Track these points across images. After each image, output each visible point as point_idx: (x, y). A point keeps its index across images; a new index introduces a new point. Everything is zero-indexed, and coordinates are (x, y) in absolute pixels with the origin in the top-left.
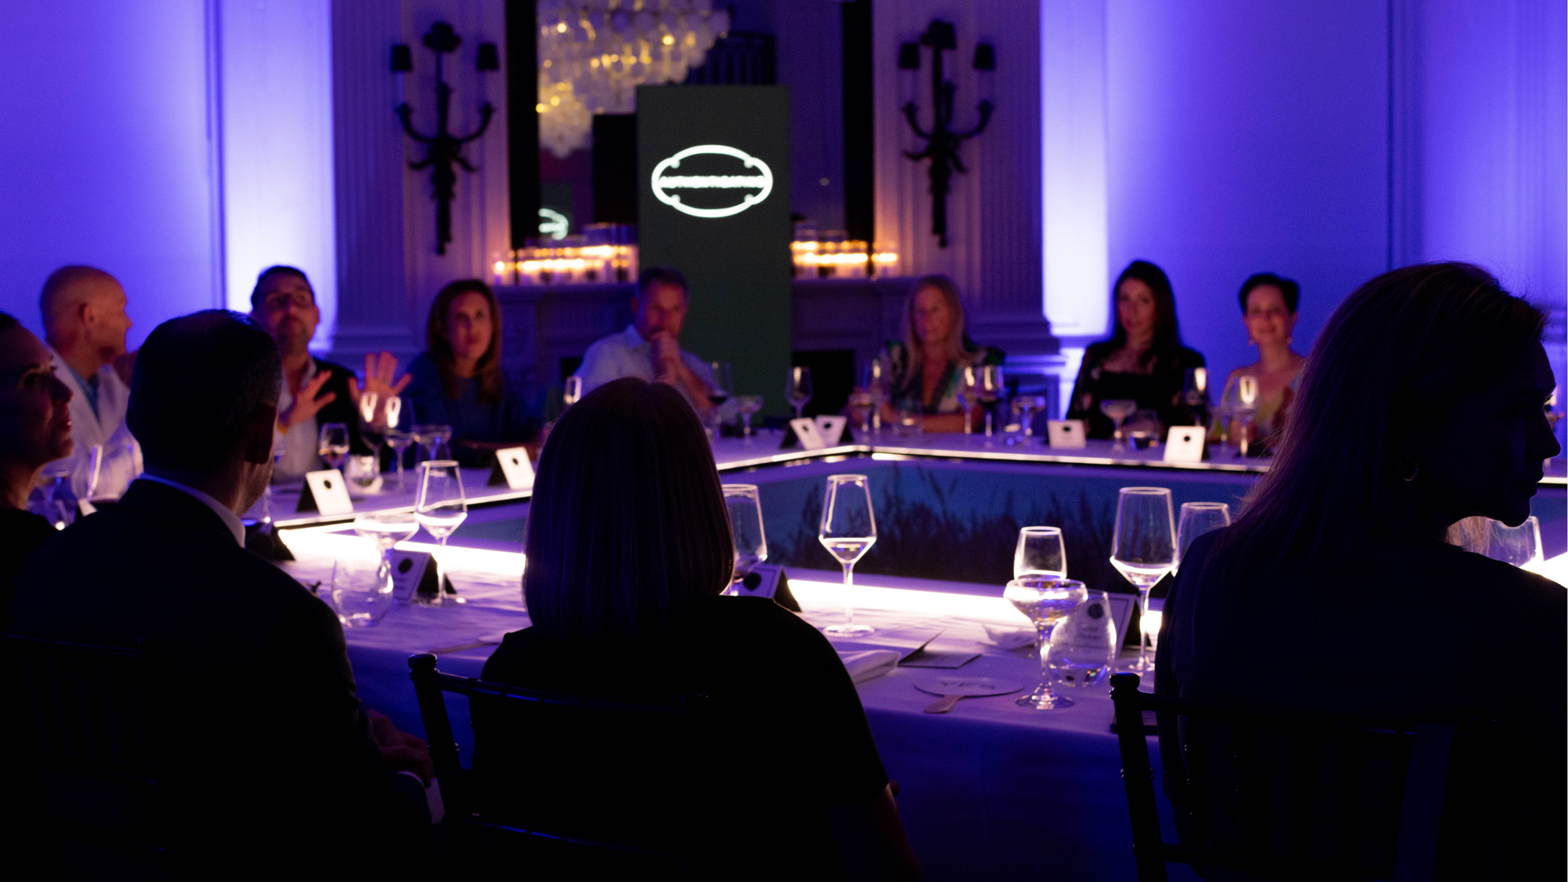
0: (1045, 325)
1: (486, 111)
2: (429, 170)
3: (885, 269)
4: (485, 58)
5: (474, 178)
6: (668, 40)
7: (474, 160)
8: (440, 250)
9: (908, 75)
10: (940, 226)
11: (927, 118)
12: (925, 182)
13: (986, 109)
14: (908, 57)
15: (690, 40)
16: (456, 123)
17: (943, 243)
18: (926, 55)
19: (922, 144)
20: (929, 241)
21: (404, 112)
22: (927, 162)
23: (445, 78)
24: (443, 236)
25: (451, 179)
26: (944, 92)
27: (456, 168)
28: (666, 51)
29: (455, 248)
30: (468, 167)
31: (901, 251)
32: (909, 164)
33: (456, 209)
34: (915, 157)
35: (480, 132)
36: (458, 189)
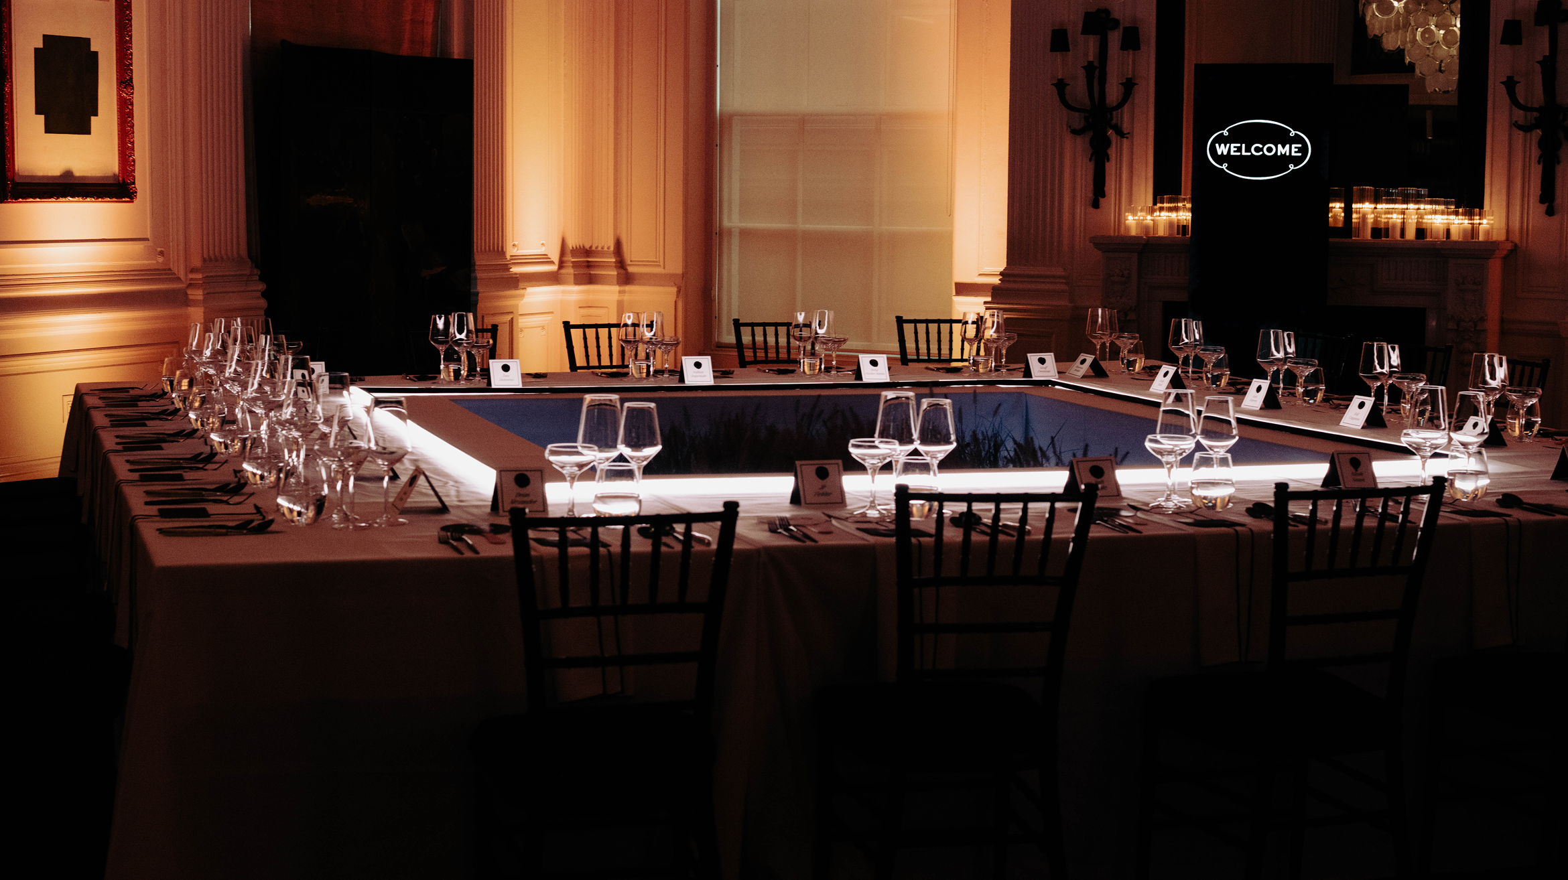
1: (1128, 85)
2: (1088, 136)
3: (1488, 233)
4: (1130, 40)
5: (1126, 144)
7: (1126, 127)
8: (1096, 205)
9: (1508, 49)
10: (1548, 196)
12: (1535, 152)
16: (1113, 93)
17: (1550, 212)
19: (1534, 117)
20: (1536, 210)
21: (1061, 86)
22: (1537, 134)
24: (1099, 191)
25: (1108, 143)
27: (1111, 134)
29: (1109, 202)
30: (1121, 134)
31: (1507, 215)
32: (1519, 135)
33: (1111, 169)
34: (1526, 129)
35: (1120, 105)
36: (1112, 152)
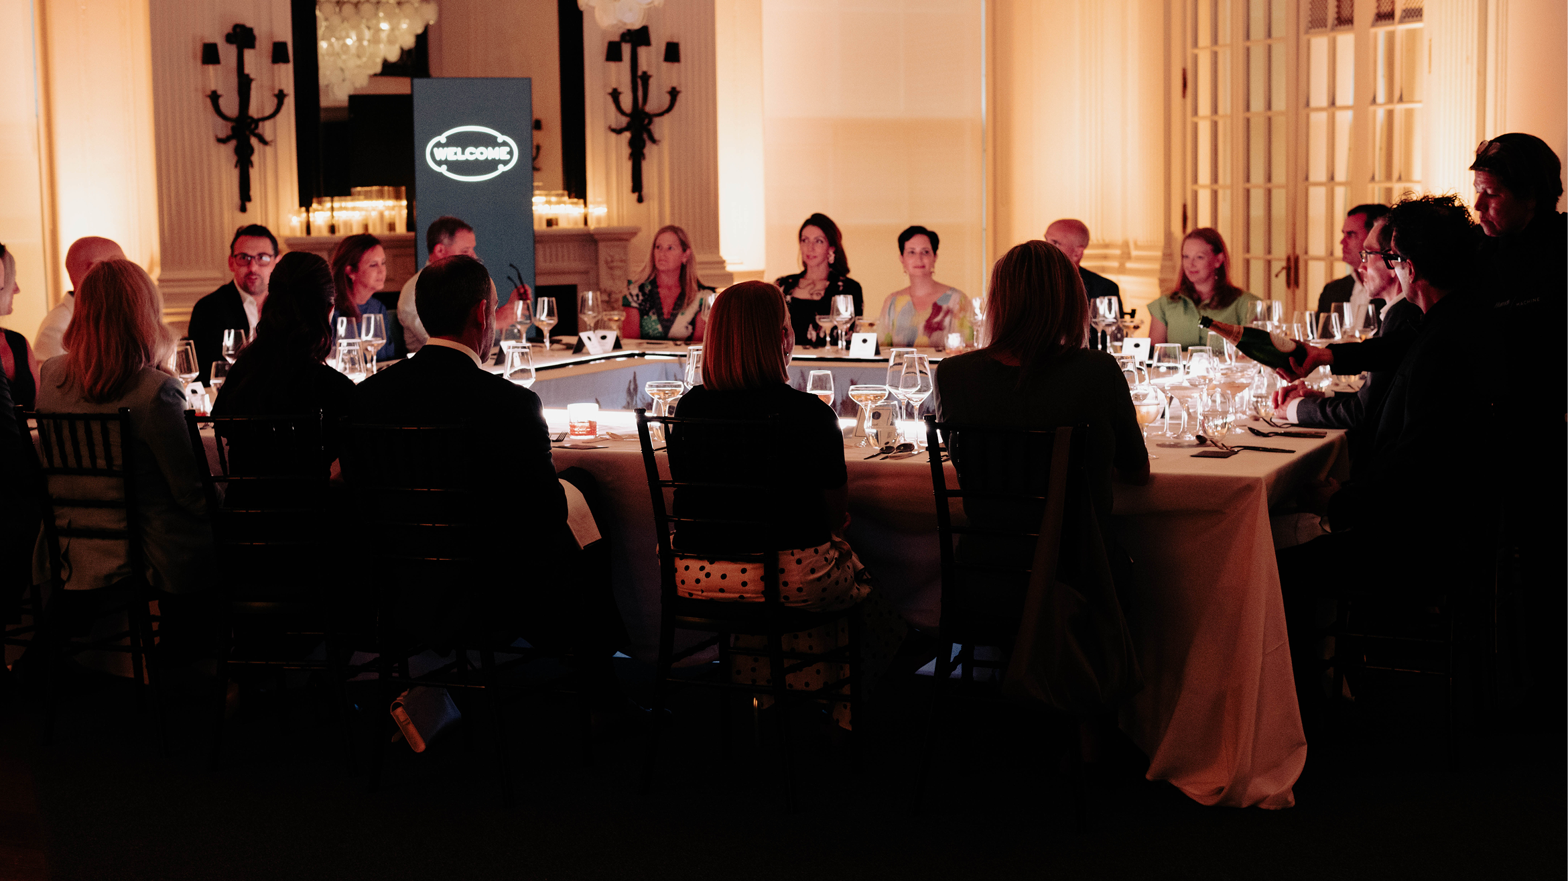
0: (722, 263)
1: (281, 96)
2: (233, 144)
3: (599, 220)
4: (278, 53)
5: (268, 149)
6: (385, 26)
7: (268, 136)
8: (243, 209)
9: (612, 65)
10: (637, 186)
11: (626, 102)
12: (626, 151)
13: (674, 93)
14: (613, 53)
15: (404, 26)
16: (255, 107)
17: (640, 199)
18: (626, 49)
19: (624, 121)
20: (630, 198)
21: (214, 97)
22: (627, 135)
23: (247, 71)
24: (245, 196)
25: (251, 150)
26: (640, 81)
27: (254, 141)
28: (384, 36)
29: (255, 206)
30: (264, 142)
31: (608, 203)
32: (614, 137)
33: (254, 173)
34: (618, 131)
35: (273, 116)
36: (255, 158)
